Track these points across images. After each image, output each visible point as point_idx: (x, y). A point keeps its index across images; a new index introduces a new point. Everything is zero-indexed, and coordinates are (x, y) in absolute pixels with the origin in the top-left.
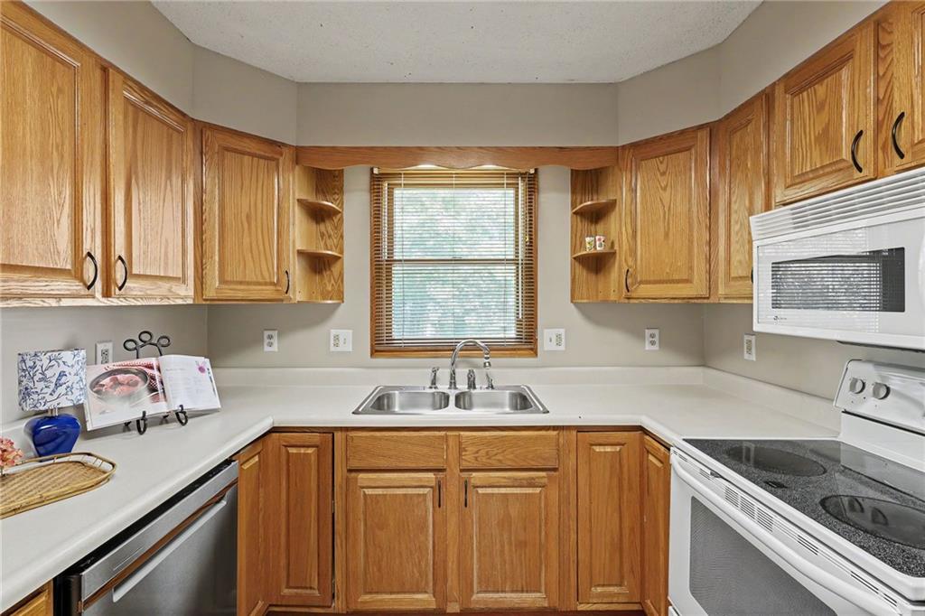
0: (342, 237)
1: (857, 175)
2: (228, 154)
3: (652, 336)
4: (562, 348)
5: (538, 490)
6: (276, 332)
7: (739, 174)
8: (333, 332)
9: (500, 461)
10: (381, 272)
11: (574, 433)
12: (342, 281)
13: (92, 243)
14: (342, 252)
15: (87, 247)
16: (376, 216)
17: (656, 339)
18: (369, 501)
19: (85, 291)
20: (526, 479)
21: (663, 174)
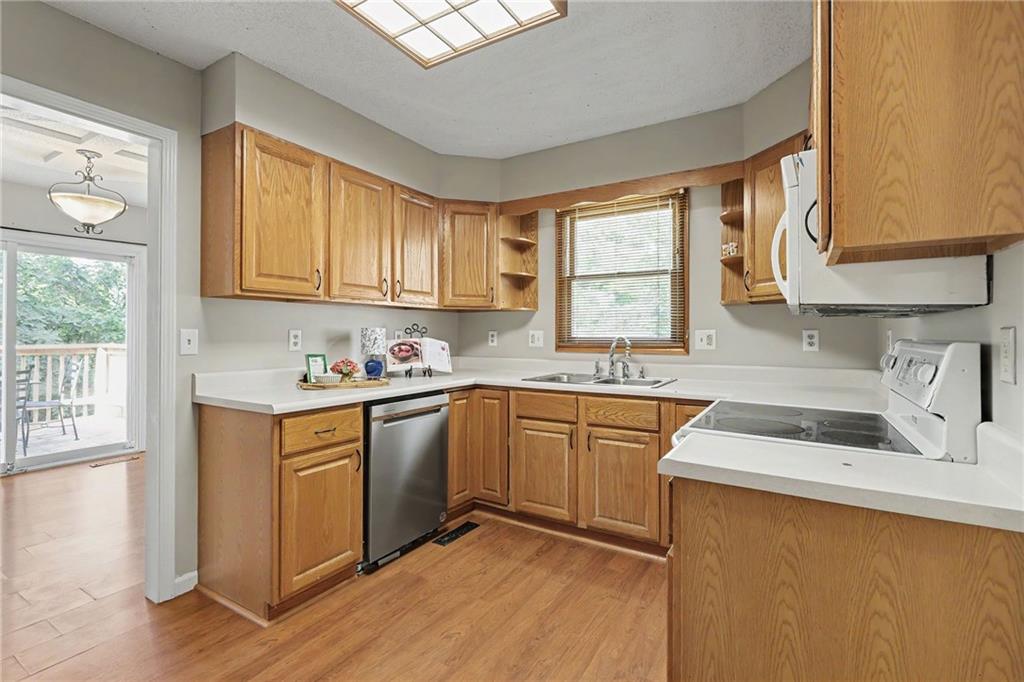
0: (537, 261)
2: (457, 216)
3: (811, 337)
4: (713, 347)
5: (640, 446)
6: (497, 332)
8: (531, 332)
9: (613, 420)
10: (563, 285)
11: (673, 405)
12: (537, 295)
13: (387, 274)
14: (537, 274)
15: (384, 276)
16: (560, 243)
17: (816, 340)
18: (528, 439)
19: (383, 297)
20: (633, 436)
21: (772, 182)
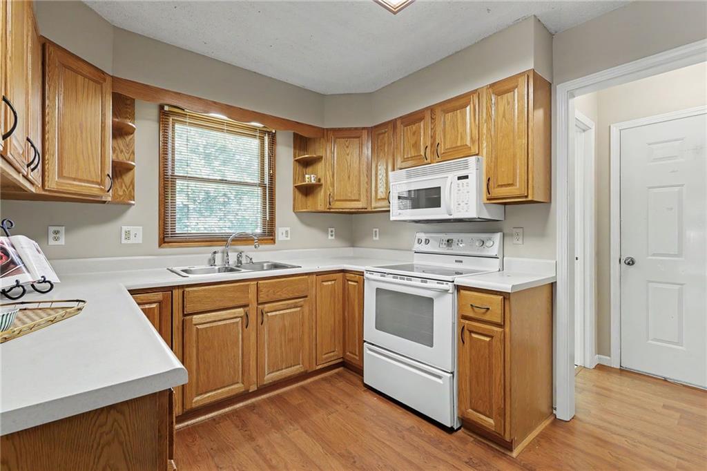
1: (426, 161)
4: (289, 238)
5: (299, 309)
6: (64, 227)
7: (382, 154)
8: (125, 228)
11: (315, 276)
12: (133, 189)
14: (134, 161)
16: (164, 142)
17: (333, 233)
18: (200, 333)
20: (292, 304)
21: (347, 147)
